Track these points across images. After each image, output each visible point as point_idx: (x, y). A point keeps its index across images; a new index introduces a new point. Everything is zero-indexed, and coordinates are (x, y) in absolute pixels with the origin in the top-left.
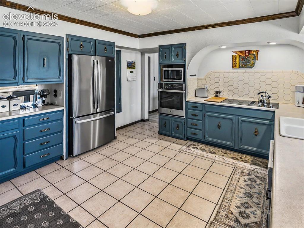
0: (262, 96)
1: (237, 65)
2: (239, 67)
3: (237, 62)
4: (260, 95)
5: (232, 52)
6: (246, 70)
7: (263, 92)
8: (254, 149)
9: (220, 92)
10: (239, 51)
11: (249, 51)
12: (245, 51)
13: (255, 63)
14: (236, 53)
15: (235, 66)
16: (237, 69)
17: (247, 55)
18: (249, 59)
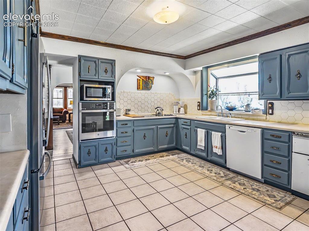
0: (158, 110)
1: (141, 87)
2: (142, 89)
3: (141, 85)
4: (157, 109)
5: (137, 76)
6: (147, 91)
7: (158, 107)
8: (166, 146)
9: (129, 110)
10: (143, 76)
11: (148, 77)
12: (146, 76)
13: (151, 87)
14: (140, 77)
15: (140, 88)
16: (140, 90)
17: (147, 80)
18: (149, 83)
